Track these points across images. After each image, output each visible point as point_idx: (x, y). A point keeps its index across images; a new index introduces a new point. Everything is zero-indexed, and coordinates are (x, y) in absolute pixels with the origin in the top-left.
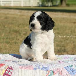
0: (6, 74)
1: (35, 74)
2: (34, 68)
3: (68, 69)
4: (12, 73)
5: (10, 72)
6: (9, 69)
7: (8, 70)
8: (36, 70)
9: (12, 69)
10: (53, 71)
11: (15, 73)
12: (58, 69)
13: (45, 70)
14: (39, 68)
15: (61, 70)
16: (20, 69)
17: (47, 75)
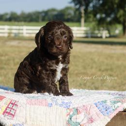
0: (7, 113)
1: (50, 113)
2: (49, 104)
3: (100, 106)
5: (14, 110)
7: (11, 106)
8: (52, 107)
9: (16, 105)
10: (77, 110)
12: (84, 106)
13: (64, 107)
14: (56, 104)
15: (88, 108)
16: (28, 105)
17: (68, 115)
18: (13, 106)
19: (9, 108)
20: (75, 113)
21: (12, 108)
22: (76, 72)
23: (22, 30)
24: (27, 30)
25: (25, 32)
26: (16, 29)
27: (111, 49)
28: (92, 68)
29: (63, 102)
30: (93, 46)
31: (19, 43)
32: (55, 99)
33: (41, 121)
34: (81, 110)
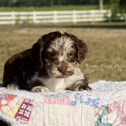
0: (20, 115)
1: (73, 114)
2: (72, 102)
4: (31, 112)
5: (28, 111)
6: (26, 105)
7: (24, 106)
8: (75, 106)
9: (31, 105)
10: (107, 108)
11: (36, 113)
12: (115, 102)
13: (91, 105)
14: (81, 102)
15: (121, 105)
16: (46, 104)
17: (96, 115)
18: (27, 107)
19: (22, 109)
20: (106, 112)
21: (25, 110)
22: (98, 61)
23: (32, 15)
24: (37, 15)
25: (35, 18)
26: (25, 16)
28: (116, 56)
29: (89, 99)
30: (116, 30)
31: (29, 31)
32: (79, 96)
34: (112, 108)
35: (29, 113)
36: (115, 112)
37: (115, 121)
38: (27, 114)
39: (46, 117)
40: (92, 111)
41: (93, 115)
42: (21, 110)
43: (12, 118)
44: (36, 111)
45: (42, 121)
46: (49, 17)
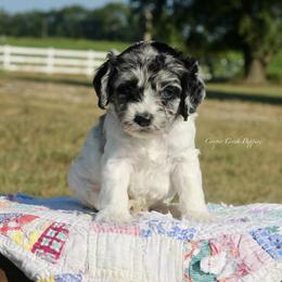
0: (42, 247)
1: (144, 251)
2: (143, 231)
3: (262, 238)
4: (64, 243)
5: (59, 241)
6: (55, 232)
7: (51, 233)
8: (149, 238)
10: (209, 244)
11: (73, 245)
12: (225, 236)
13: (179, 238)
14: (159, 232)
15: (236, 241)
16: (92, 232)
17: (187, 256)
18: (56, 234)
19: (48, 237)
20: (206, 252)
21: (54, 238)
23: (2, 54)
24: (12, 54)
25: (7, 59)
27: (222, 109)
29: (176, 229)
33: (123, 268)
34: (218, 245)
35: (60, 244)
36: (224, 254)
37: (223, 269)
38: (56, 246)
39: (93, 254)
40: (181, 248)
41: (183, 257)
42: (44, 239)
43: (26, 251)
44: (75, 241)
45: (84, 259)
46: (38, 60)
